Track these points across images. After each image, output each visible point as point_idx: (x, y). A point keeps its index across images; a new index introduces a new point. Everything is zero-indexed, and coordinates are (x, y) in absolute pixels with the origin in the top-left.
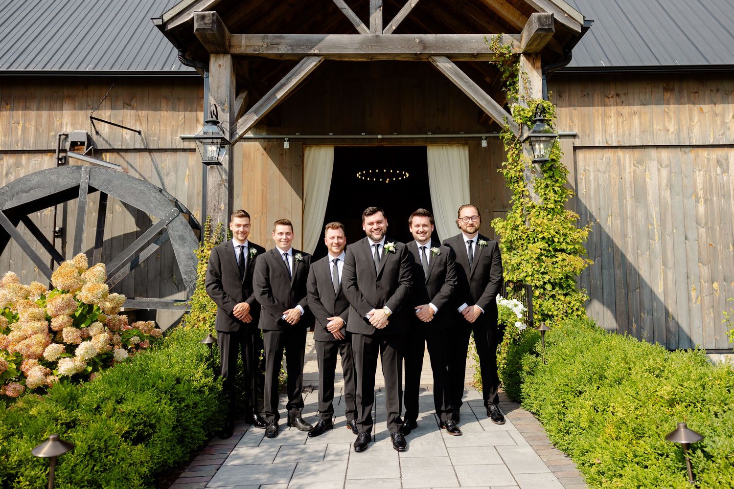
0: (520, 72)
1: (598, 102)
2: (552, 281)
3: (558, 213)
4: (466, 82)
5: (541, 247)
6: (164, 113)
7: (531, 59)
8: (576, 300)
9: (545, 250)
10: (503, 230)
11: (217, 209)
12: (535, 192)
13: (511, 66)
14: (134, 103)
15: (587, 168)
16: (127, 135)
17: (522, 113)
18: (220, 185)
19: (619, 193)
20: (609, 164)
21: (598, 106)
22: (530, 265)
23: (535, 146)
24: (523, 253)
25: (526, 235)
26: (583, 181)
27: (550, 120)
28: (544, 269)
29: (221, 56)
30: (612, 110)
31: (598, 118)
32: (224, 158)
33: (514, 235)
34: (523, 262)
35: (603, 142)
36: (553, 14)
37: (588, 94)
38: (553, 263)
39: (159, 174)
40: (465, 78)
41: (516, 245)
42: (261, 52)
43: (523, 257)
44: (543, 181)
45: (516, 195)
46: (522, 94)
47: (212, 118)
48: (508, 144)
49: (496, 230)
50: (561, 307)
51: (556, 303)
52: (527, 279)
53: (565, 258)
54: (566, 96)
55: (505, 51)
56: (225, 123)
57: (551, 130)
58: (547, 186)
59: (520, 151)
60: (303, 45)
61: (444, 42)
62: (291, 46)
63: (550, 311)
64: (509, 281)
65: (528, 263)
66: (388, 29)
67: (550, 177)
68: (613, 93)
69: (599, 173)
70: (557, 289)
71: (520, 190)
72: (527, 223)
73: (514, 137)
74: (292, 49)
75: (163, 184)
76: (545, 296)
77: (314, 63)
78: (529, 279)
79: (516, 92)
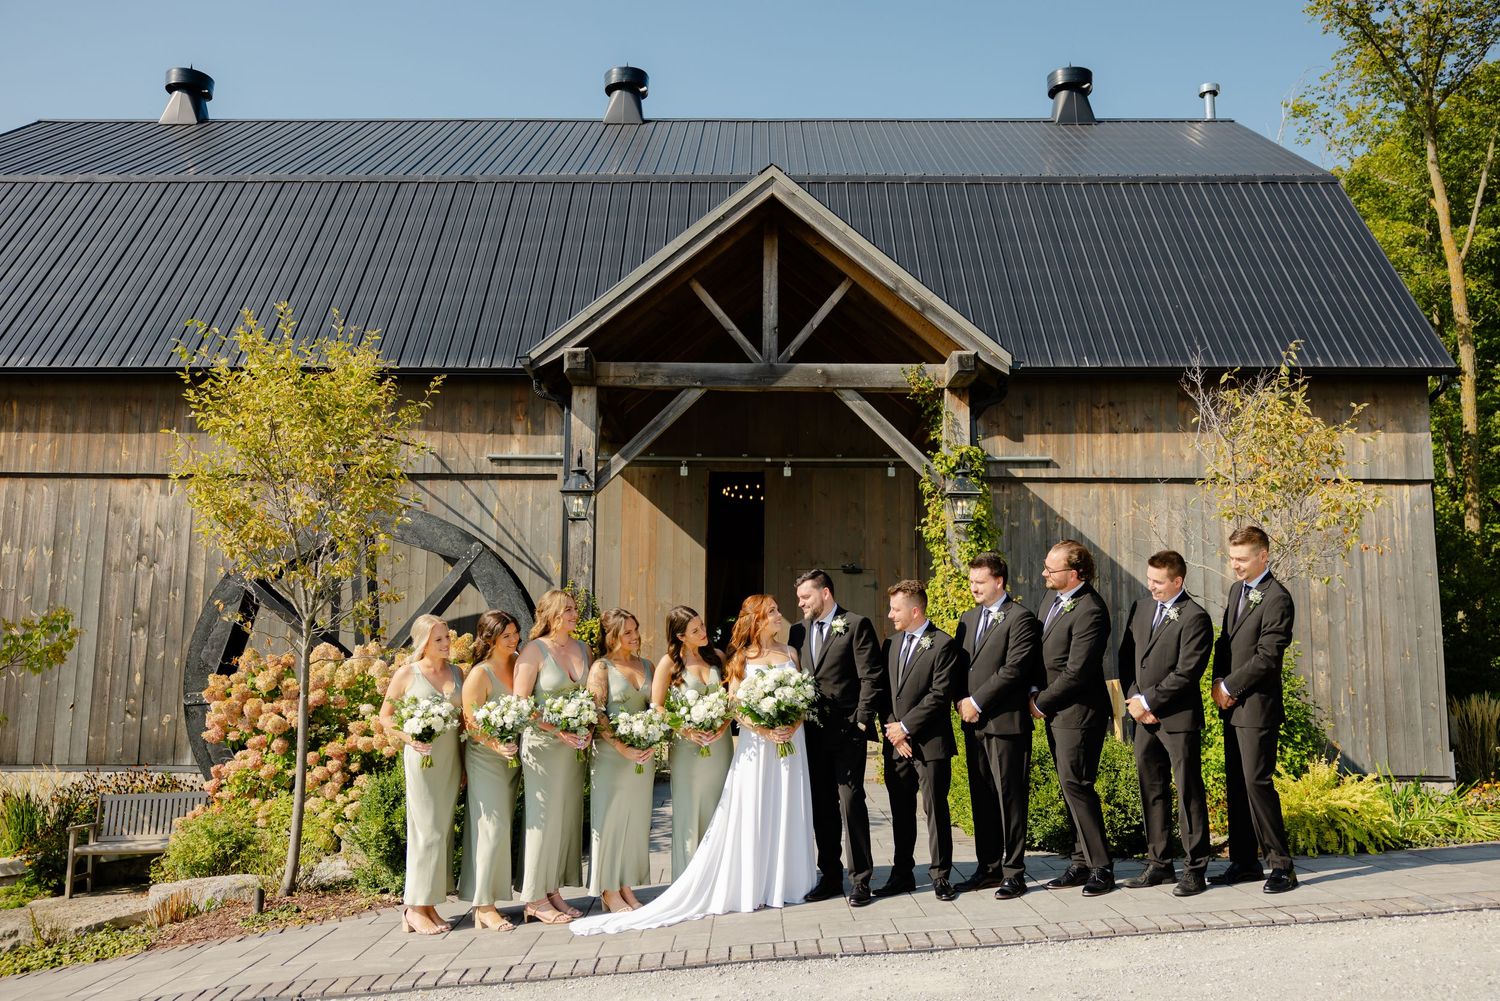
0: (947, 406)
4: (878, 422)
7: (957, 395)
11: (579, 572)
12: (959, 557)
13: (934, 402)
15: (1065, 509)
17: (944, 462)
18: (583, 543)
19: (1110, 546)
20: (1097, 503)
23: (957, 504)
26: (1060, 527)
29: (586, 388)
35: (1088, 473)
36: (976, 354)
37: (1069, 403)
40: (877, 416)
42: (633, 383)
45: (937, 559)
47: (579, 466)
48: (929, 497)
54: (1036, 405)
55: (925, 386)
59: (941, 507)
60: (683, 376)
61: (852, 373)
62: (666, 377)
66: (785, 355)
67: (976, 540)
68: (1105, 401)
69: (1083, 517)
71: (941, 553)
73: (935, 489)
74: (670, 381)
77: (696, 395)
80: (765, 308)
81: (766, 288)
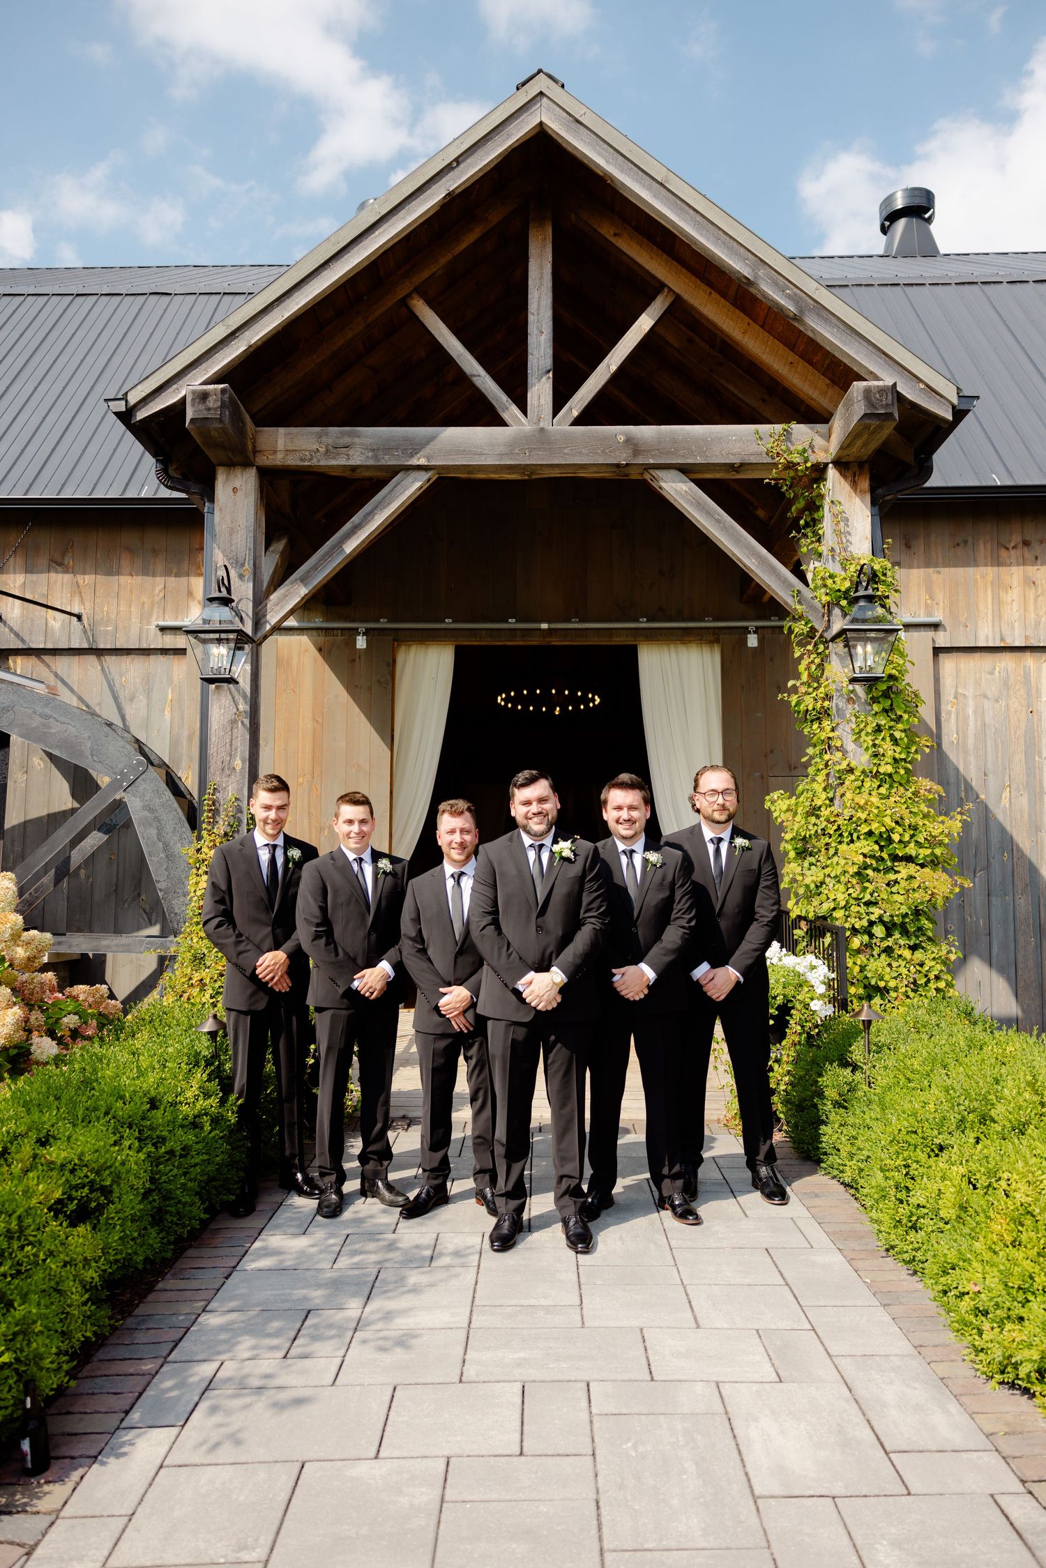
0: (827, 500)
1: (986, 557)
2: (886, 919)
3: (901, 784)
4: (718, 521)
5: (865, 851)
6: (125, 580)
7: (849, 474)
8: (934, 959)
9: (872, 857)
10: (789, 815)
11: (228, 769)
12: (855, 741)
13: (809, 487)
14: (68, 561)
15: (960, 691)
16: (56, 622)
17: (829, 582)
18: (233, 722)
19: (1025, 742)
20: (1006, 684)
21: (986, 565)
22: (842, 888)
23: (855, 647)
24: (829, 862)
25: (835, 827)
26: (953, 716)
27: (887, 597)
28: (871, 895)
29: (238, 471)
30: (1015, 574)
31: (986, 590)
32: (242, 670)
33: (810, 827)
34: (827, 880)
35: (994, 639)
36: (895, 385)
37: (966, 542)
38: (888, 885)
39: (116, 698)
40: (715, 512)
41: (814, 847)
42: (315, 462)
43: (827, 871)
44: (870, 718)
45: (815, 746)
46: (831, 544)
47: (220, 591)
48: (801, 644)
49: (775, 815)
50: (904, 971)
51: (895, 964)
52: (835, 914)
53: (913, 874)
54: (919, 545)
55: (796, 459)
56: (244, 601)
57: (889, 617)
58: (878, 729)
59: (825, 658)
60: (397, 449)
61: (674, 441)
62: (373, 450)
63: (882, 979)
64: (800, 918)
65: (839, 882)
66: (564, 416)
67: (885, 711)
68: (1016, 538)
69: (988, 702)
70: (897, 935)
71: (823, 736)
72: (836, 802)
73: (813, 630)
74: (376, 457)
75: (123, 718)
76: (873, 949)
77: (418, 484)
78: (839, 914)
79: (819, 541)
80: (532, 340)
81: (533, 306)
